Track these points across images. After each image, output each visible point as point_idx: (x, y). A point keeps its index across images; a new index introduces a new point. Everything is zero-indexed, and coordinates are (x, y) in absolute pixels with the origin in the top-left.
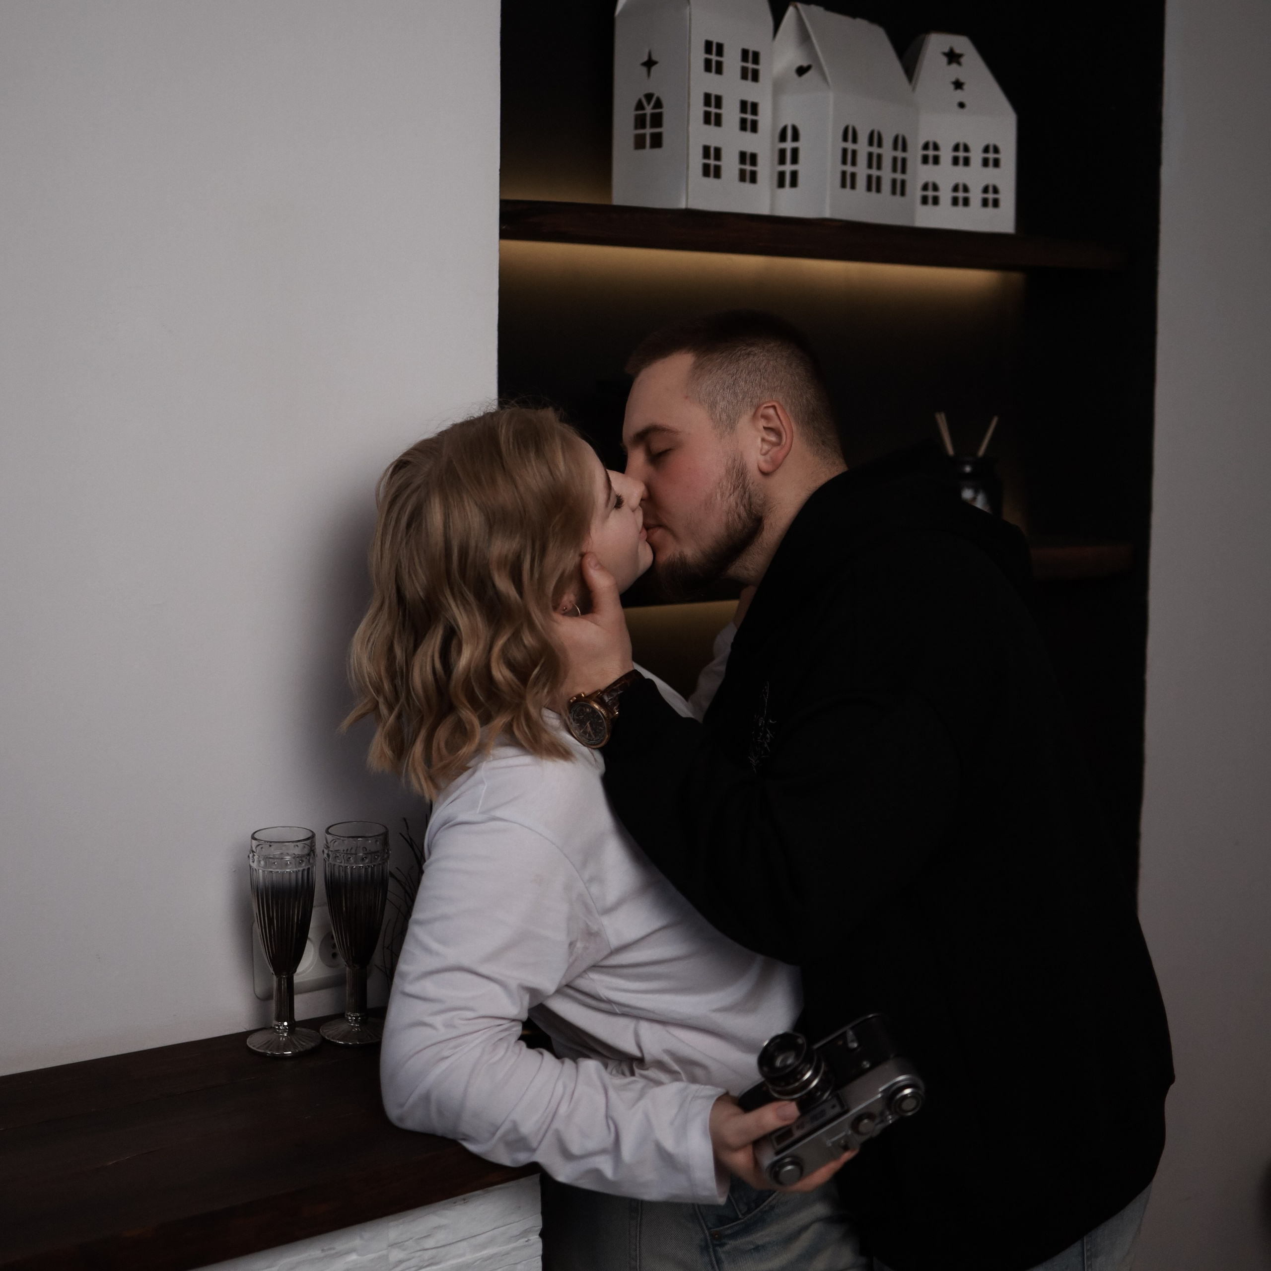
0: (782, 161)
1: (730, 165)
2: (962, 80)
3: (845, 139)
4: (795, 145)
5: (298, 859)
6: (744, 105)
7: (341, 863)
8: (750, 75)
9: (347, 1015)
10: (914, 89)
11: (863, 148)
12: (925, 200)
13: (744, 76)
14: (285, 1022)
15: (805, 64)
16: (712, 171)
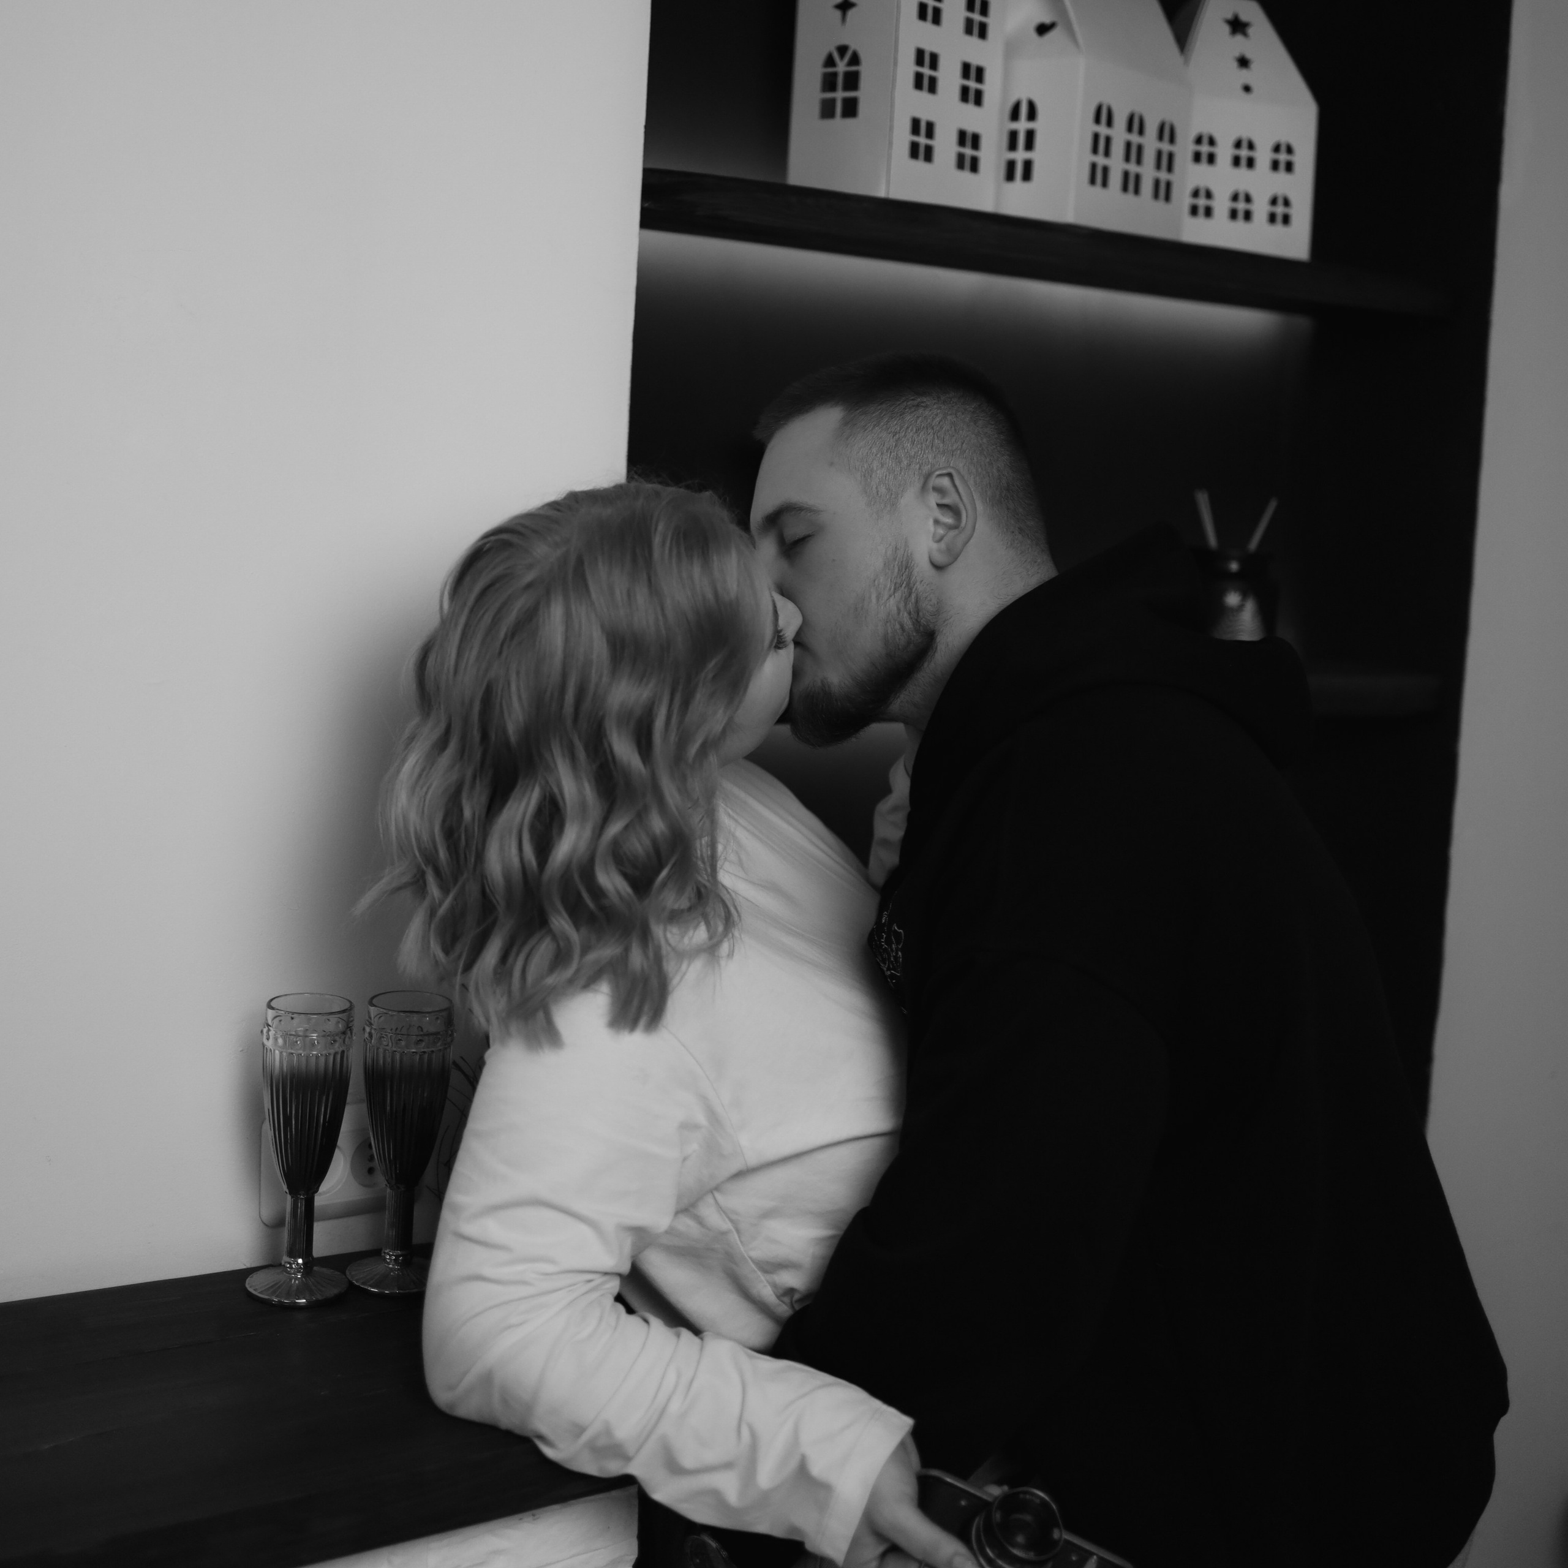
0: (1012, 146)
1: (945, 146)
2: (1249, 55)
3: (1097, 120)
4: (1031, 125)
5: (329, 1038)
6: (966, 68)
7: (387, 1045)
8: (976, 30)
9: (385, 1253)
10: (1187, 62)
11: (1119, 135)
12: (1194, 210)
13: (969, 30)
14: (300, 1258)
15: (1047, 20)
16: (921, 152)
